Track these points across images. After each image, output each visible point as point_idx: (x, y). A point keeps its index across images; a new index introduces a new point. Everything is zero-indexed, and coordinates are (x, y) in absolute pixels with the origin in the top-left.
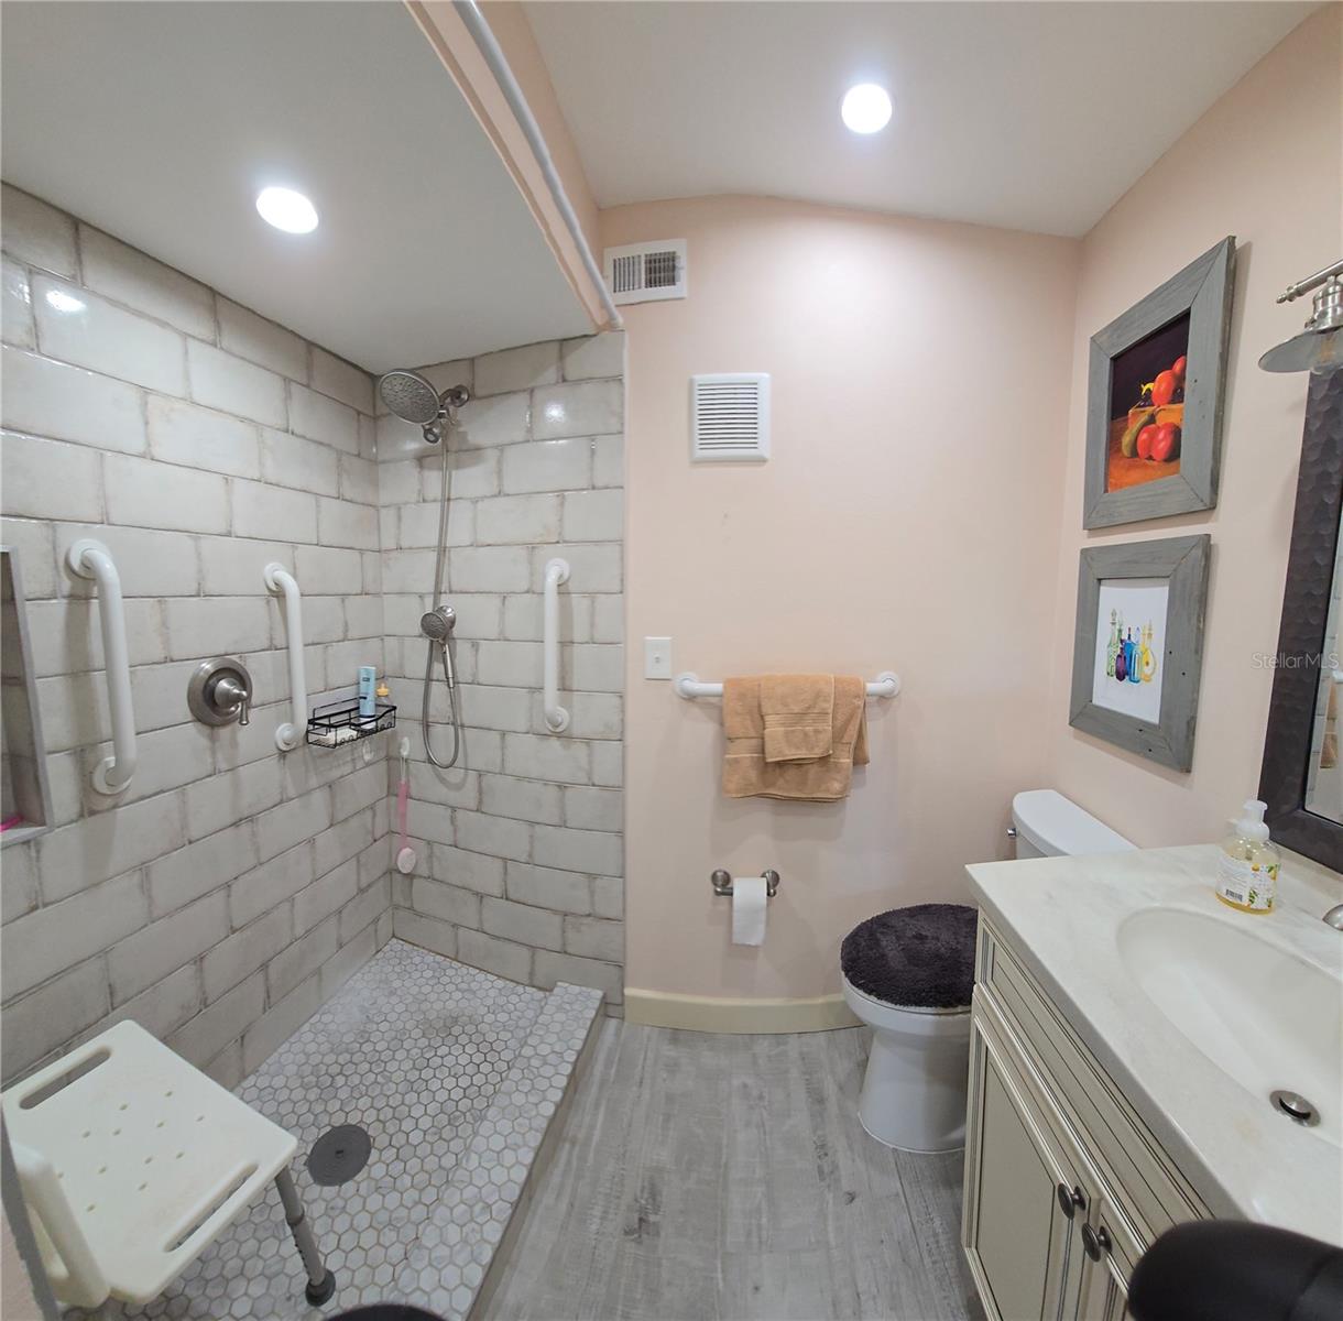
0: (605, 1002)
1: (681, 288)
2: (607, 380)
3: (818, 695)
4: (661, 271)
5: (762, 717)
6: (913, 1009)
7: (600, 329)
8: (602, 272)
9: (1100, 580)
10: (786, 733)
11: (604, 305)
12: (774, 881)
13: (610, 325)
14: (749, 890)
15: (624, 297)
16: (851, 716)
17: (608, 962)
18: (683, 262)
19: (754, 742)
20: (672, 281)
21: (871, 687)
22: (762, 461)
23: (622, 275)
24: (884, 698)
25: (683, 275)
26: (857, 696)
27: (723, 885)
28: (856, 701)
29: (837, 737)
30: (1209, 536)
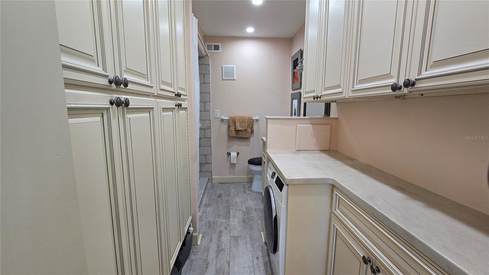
0: (209, 180)
1: (220, 51)
2: (207, 65)
3: (245, 119)
4: (217, 48)
5: (235, 123)
6: (258, 166)
7: (205, 56)
8: (205, 45)
9: (293, 99)
10: (240, 125)
11: (206, 52)
12: (238, 154)
13: (207, 55)
14: (233, 154)
15: (209, 51)
16: (251, 123)
17: (209, 172)
18: (220, 47)
19: (234, 127)
20: (218, 50)
21: (254, 118)
22: (235, 80)
23: (209, 47)
24: (257, 120)
25: (220, 49)
26: (252, 120)
27: (229, 154)
28: (251, 120)
29: (248, 127)
30: (300, 92)
